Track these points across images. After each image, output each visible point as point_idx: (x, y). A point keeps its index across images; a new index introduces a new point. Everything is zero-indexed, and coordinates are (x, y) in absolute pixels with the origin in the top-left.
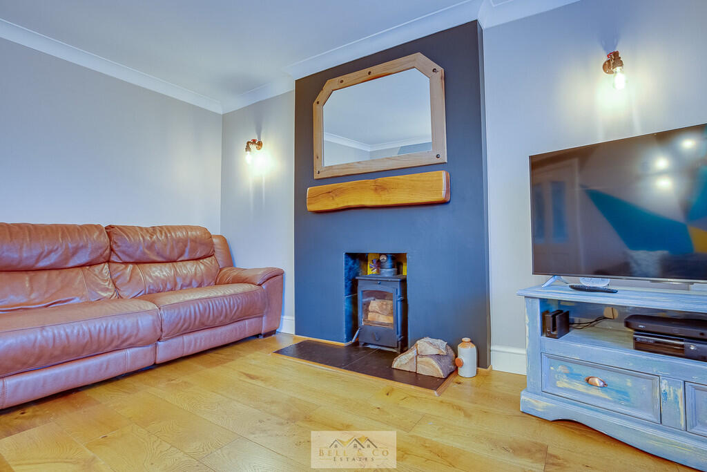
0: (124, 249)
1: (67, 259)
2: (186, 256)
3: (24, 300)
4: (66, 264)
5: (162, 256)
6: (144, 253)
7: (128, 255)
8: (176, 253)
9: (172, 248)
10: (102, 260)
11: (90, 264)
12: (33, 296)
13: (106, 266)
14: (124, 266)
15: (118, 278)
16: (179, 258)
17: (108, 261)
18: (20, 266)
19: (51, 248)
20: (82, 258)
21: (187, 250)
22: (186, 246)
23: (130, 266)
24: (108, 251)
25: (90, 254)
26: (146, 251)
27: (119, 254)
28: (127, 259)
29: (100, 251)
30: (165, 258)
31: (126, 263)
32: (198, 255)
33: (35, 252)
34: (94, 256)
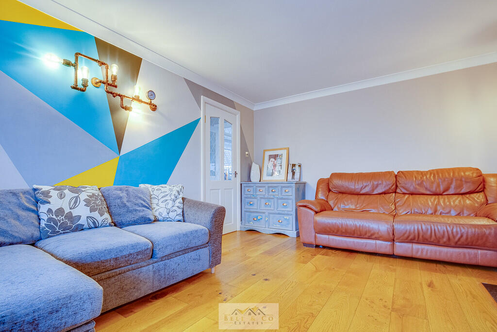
0: (404, 185)
1: (373, 190)
2: (451, 191)
3: (354, 207)
4: (373, 192)
5: (429, 190)
6: (416, 188)
7: (406, 189)
8: (442, 188)
9: (438, 185)
10: (391, 191)
11: (384, 193)
12: (358, 206)
13: (394, 194)
14: (403, 195)
15: (398, 202)
16: (444, 192)
17: (395, 192)
18: (355, 193)
19: (366, 184)
20: (380, 190)
21: (453, 186)
22: (451, 183)
23: (407, 196)
24: (394, 186)
25: (385, 187)
26: (417, 187)
27: (401, 188)
28: (406, 192)
29: (389, 186)
30: (431, 192)
31: (404, 194)
32: (463, 191)
33: (360, 186)
34: (387, 188)
